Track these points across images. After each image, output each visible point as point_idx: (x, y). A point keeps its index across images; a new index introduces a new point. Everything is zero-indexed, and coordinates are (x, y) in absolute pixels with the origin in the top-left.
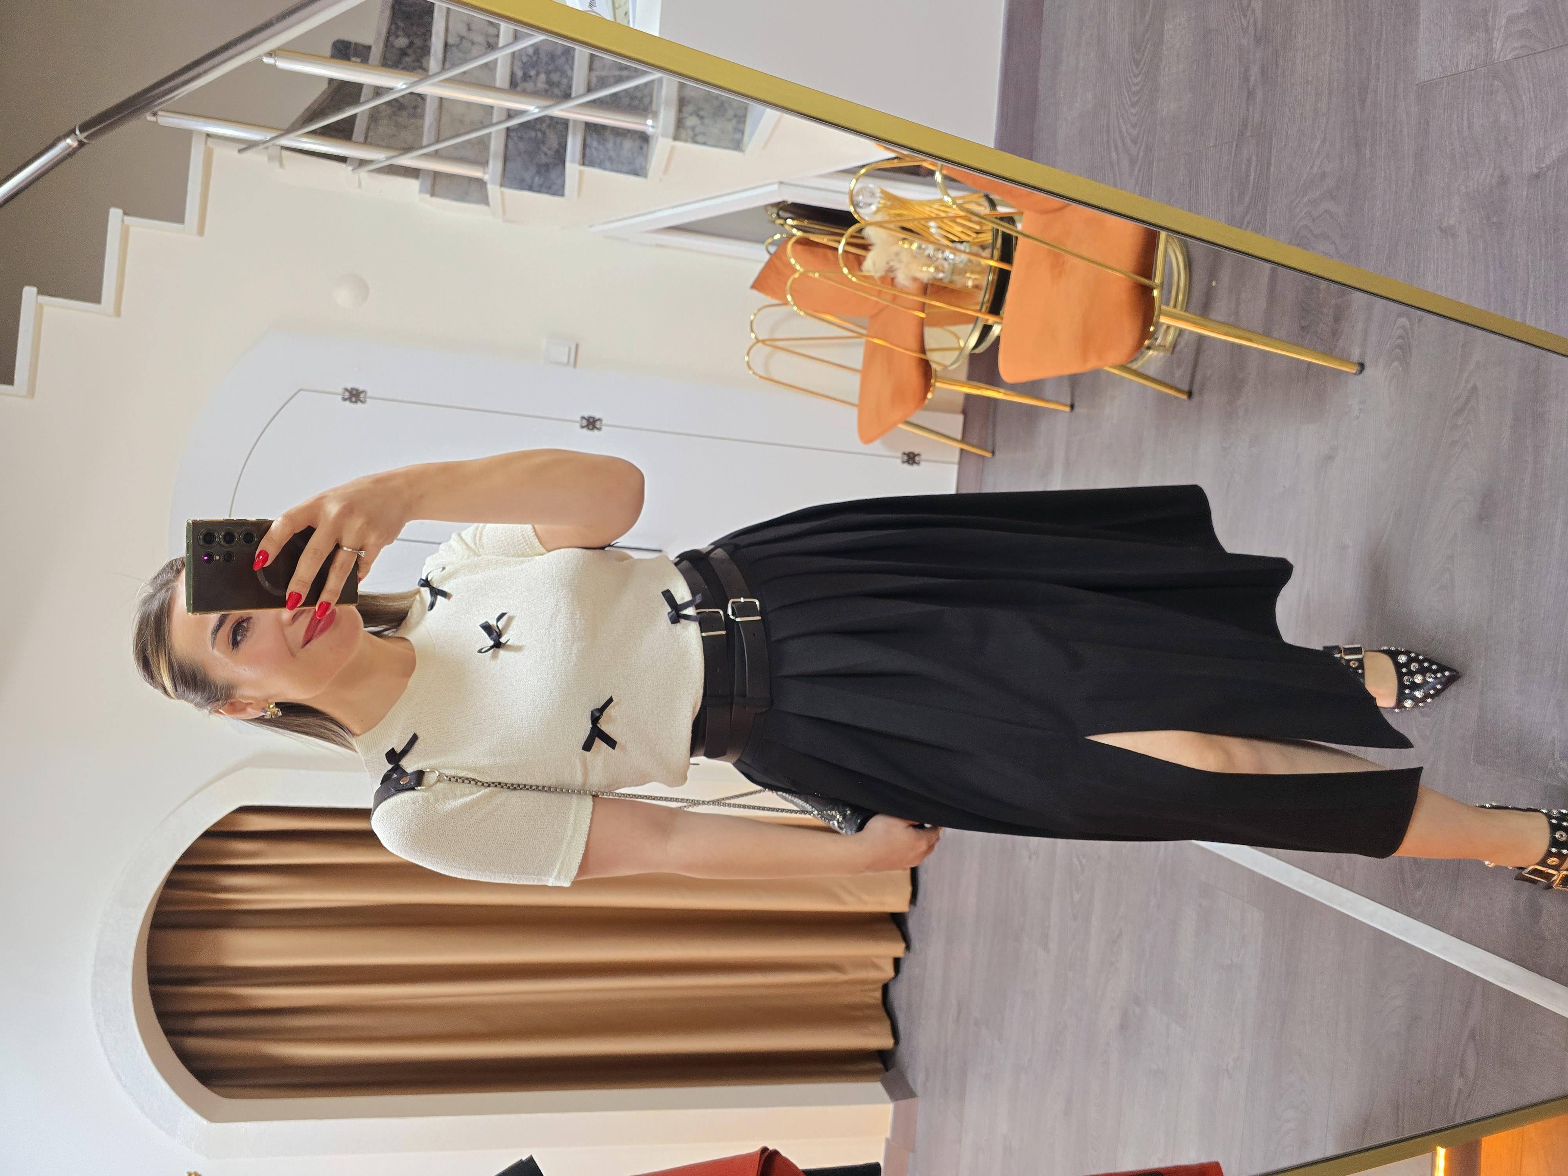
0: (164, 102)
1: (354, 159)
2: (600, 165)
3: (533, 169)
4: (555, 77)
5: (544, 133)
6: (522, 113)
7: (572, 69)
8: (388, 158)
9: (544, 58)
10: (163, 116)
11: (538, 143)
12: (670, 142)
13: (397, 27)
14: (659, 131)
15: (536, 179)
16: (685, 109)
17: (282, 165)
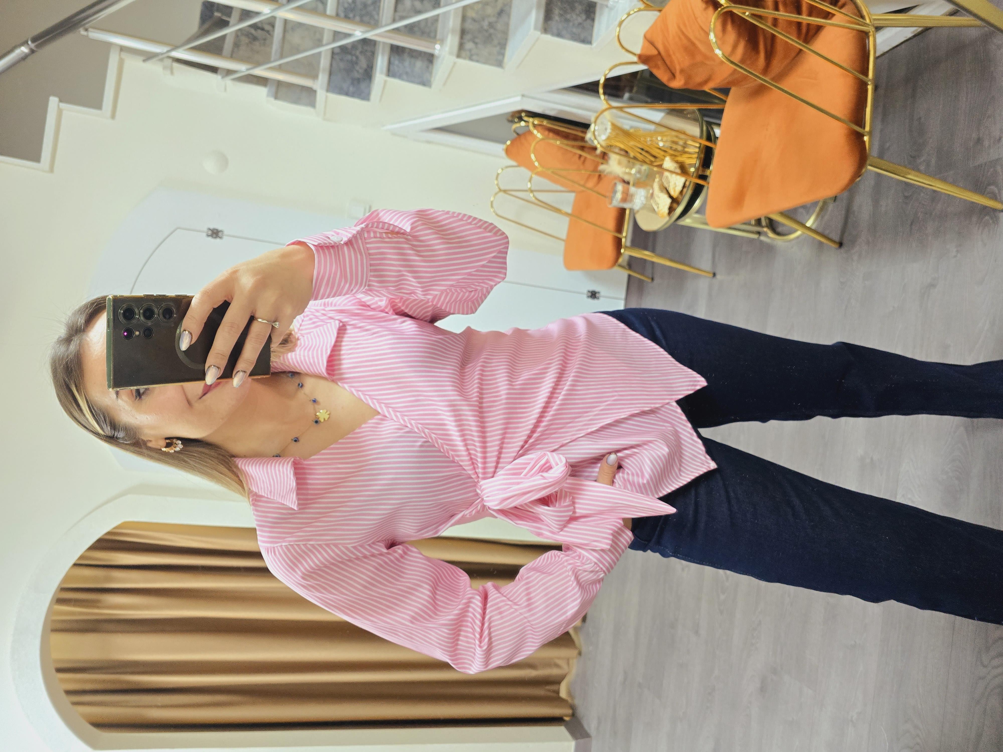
0: (94, 20)
1: (223, 69)
2: (400, 77)
3: (349, 82)
5: (357, 58)
6: (347, 35)
7: (378, 14)
8: (248, 69)
9: (359, 5)
10: (91, 32)
11: (354, 64)
12: (454, 58)
15: (351, 88)
16: (465, 37)
17: (172, 73)
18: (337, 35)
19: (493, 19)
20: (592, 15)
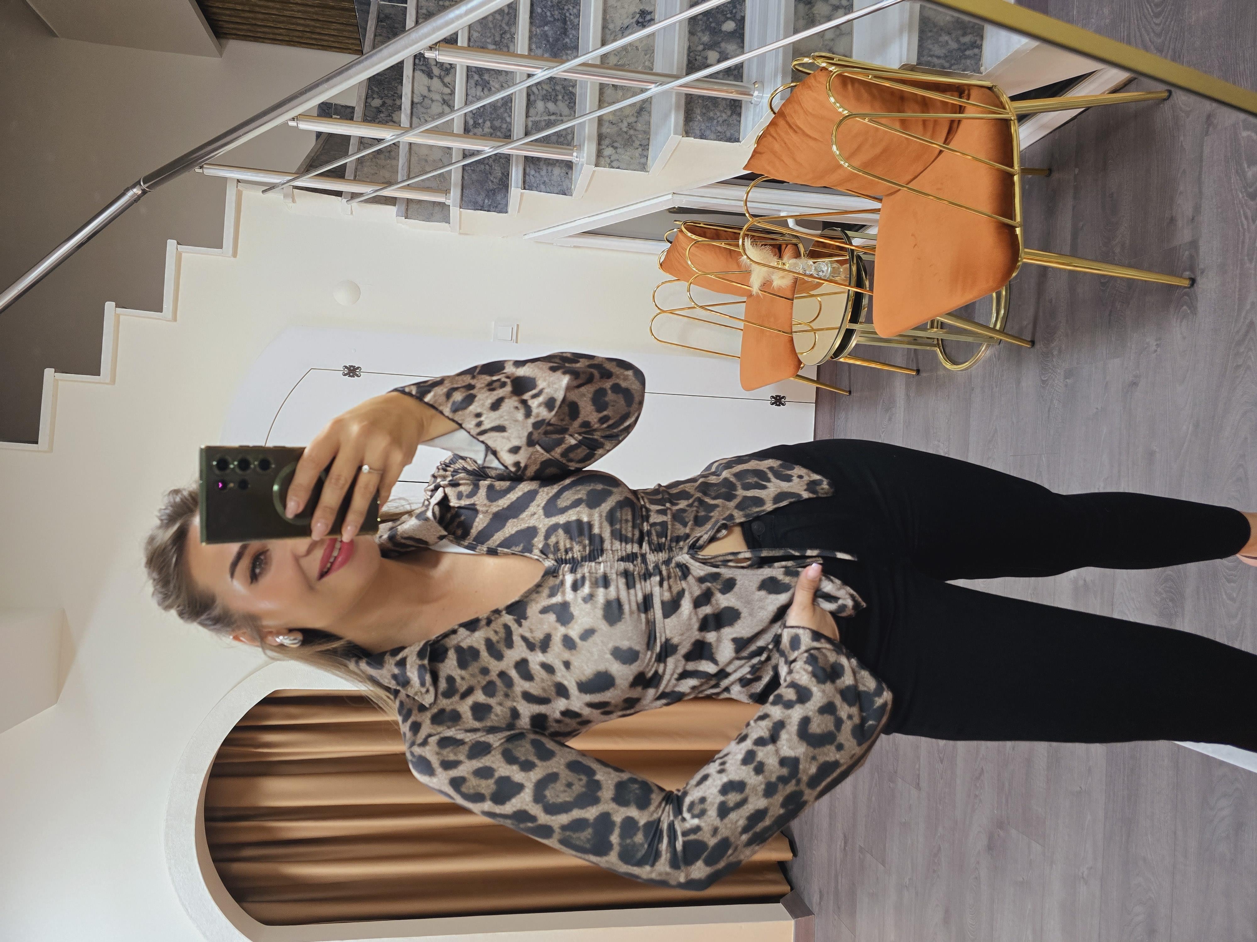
1: (348, 193)
2: (538, 188)
3: (483, 194)
4: (497, 123)
5: (491, 166)
6: (479, 152)
7: (510, 116)
8: (374, 191)
10: (208, 168)
11: (487, 175)
12: (593, 167)
13: (373, 92)
14: (584, 160)
15: (486, 201)
16: (603, 142)
17: (294, 201)
18: (466, 154)
19: (632, 119)
20: (738, 109)
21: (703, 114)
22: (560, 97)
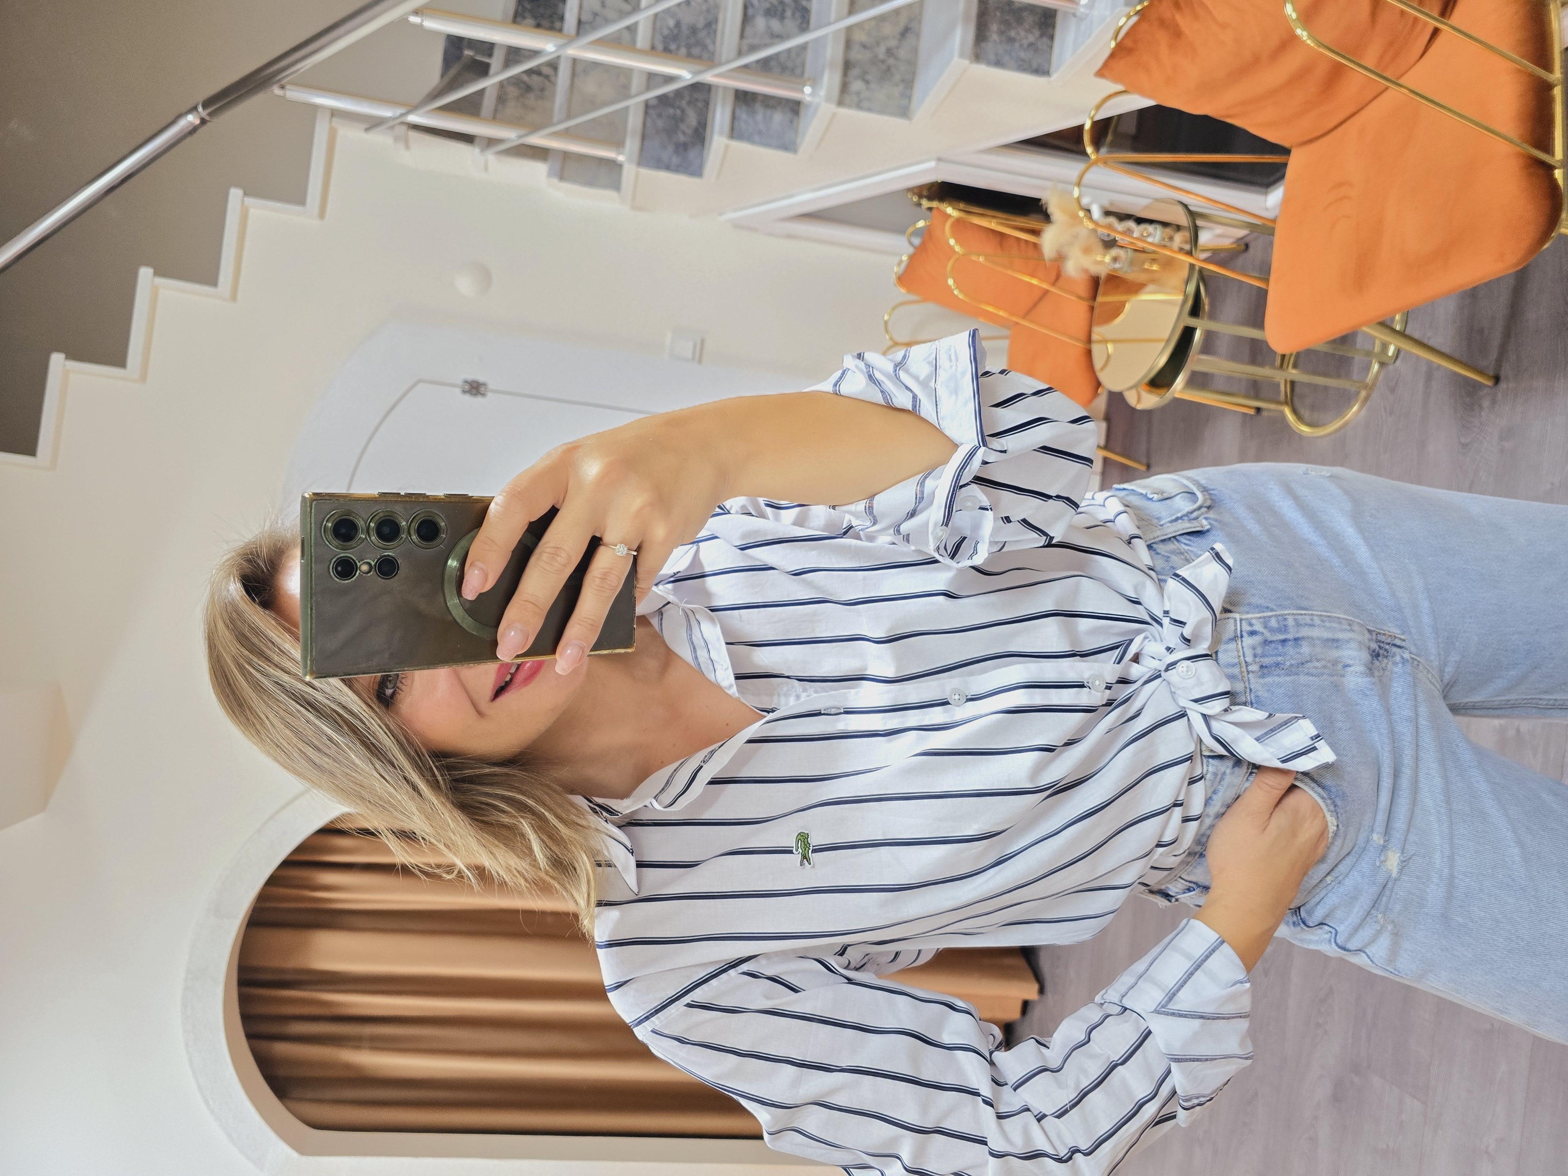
0: (293, 73)
1: (483, 138)
2: (750, 139)
3: (671, 149)
5: (683, 111)
6: (671, 79)
7: (714, 43)
8: (520, 137)
9: (685, 31)
10: (290, 90)
11: (677, 121)
12: (833, 107)
14: (820, 97)
15: (674, 159)
17: (407, 146)
18: (652, 79)
19: (893, 43)
21: (1001, 33)
22: (789, 13)
